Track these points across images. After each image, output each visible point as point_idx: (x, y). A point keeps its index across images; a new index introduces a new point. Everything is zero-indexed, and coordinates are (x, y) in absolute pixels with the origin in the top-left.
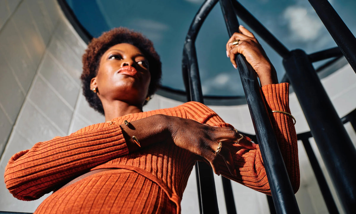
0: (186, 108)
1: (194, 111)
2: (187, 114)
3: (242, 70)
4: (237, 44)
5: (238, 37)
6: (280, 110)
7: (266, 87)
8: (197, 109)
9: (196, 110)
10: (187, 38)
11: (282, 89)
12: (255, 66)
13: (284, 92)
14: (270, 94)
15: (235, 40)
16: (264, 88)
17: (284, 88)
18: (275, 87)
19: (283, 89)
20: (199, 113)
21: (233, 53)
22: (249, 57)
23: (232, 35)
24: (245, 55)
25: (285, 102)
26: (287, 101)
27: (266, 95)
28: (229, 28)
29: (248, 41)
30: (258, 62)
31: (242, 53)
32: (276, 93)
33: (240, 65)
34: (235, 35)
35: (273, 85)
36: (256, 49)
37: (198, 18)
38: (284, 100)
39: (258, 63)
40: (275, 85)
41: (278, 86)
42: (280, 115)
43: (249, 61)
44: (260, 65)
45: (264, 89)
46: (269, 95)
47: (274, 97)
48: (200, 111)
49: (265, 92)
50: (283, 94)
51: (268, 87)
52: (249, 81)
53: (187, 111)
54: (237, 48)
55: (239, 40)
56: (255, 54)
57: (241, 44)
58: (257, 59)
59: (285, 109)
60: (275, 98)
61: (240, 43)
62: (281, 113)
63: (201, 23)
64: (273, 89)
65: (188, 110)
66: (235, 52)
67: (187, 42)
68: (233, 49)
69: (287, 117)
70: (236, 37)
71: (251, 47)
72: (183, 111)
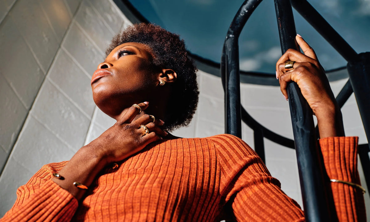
0: (218, 146)
1: (228, 152)
2: (219, 156)
3: (294, 111)
4: (290, 67)
5: (293, 56)
6: (343, 179)
7: (325, 141)
8: (233, 149)
9: (231, 152)
10: (229, 33)
11: (348, 145)
12: (313, 104)
13: (352, 150)
14: (331, 152)
15: (288, 61)
16: (323, 142)
17: (352, 145)
18: (339, 141)
19: (350, 146)
20: (235, 156)
21: (284, 81)
22: (306, 91)
23: (286, 51)
24: (300, 86)
25: (351, 166)
26: (355, 163)
27: (325, 154)
28: (282, 38)
29: (306, 65)
30: (317, 100)
31: (297, 81)
32: (340, 152)
33: (292, 101)
34: (289, 52)
35: (336, 138)
36: (317, 79)
37: (244, 9)
38: (351, 162)
39: (318, 102)
40: (339, 139)
41: (343, 140)
42: (344, 187)
43: (305, 97)
44: (320, 104)
45: (323, 144)
46: (330, 155)
47: (336, 158)
48: (237, 153)
49: (324, 149)
50: (349, 152)
51: (329, 141)
52: (302, 131)
53: (219, 151)
54: (290, 74)
55: (294, 62)
56: (315, 89)
57: (296, 69)
58: (316, 96)
59: (351, 177)
60: (337, 160)
61: (295, 66)
62: (344, 183)
63: (247, 16)
64: (336, 144)
65: (221, 150)
66: (287, 80)
67: (229, 37)
68: (285, 76)
69: (354, 191)
70: (291, 55)
71: (311, 77)
72: (213, 151)
